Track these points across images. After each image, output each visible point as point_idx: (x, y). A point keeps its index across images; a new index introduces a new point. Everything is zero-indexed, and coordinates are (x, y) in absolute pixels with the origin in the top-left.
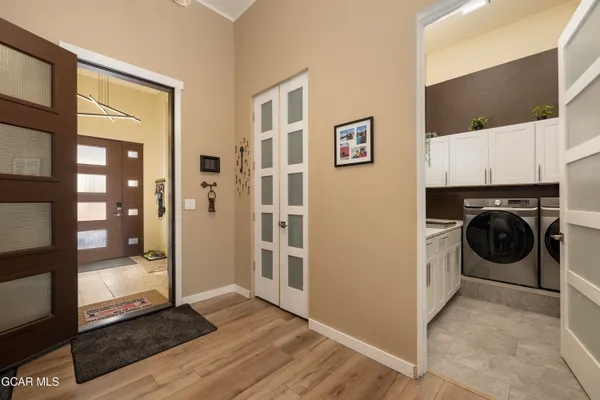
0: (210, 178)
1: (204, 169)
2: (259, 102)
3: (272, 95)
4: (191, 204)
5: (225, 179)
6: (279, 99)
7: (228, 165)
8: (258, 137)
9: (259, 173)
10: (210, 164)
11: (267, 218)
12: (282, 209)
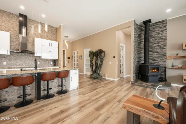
0: (69, 59)
1: (68, 58)
2: (74, 52)
3: (75, 51)
4: (67, 62)
5: (70, 60)
6: (76, 52)
7: (71, 58)
8: (74, 55)
9: (74, 59)
10: (69, 58)
11: (75, 64)
12: (76, 63)
